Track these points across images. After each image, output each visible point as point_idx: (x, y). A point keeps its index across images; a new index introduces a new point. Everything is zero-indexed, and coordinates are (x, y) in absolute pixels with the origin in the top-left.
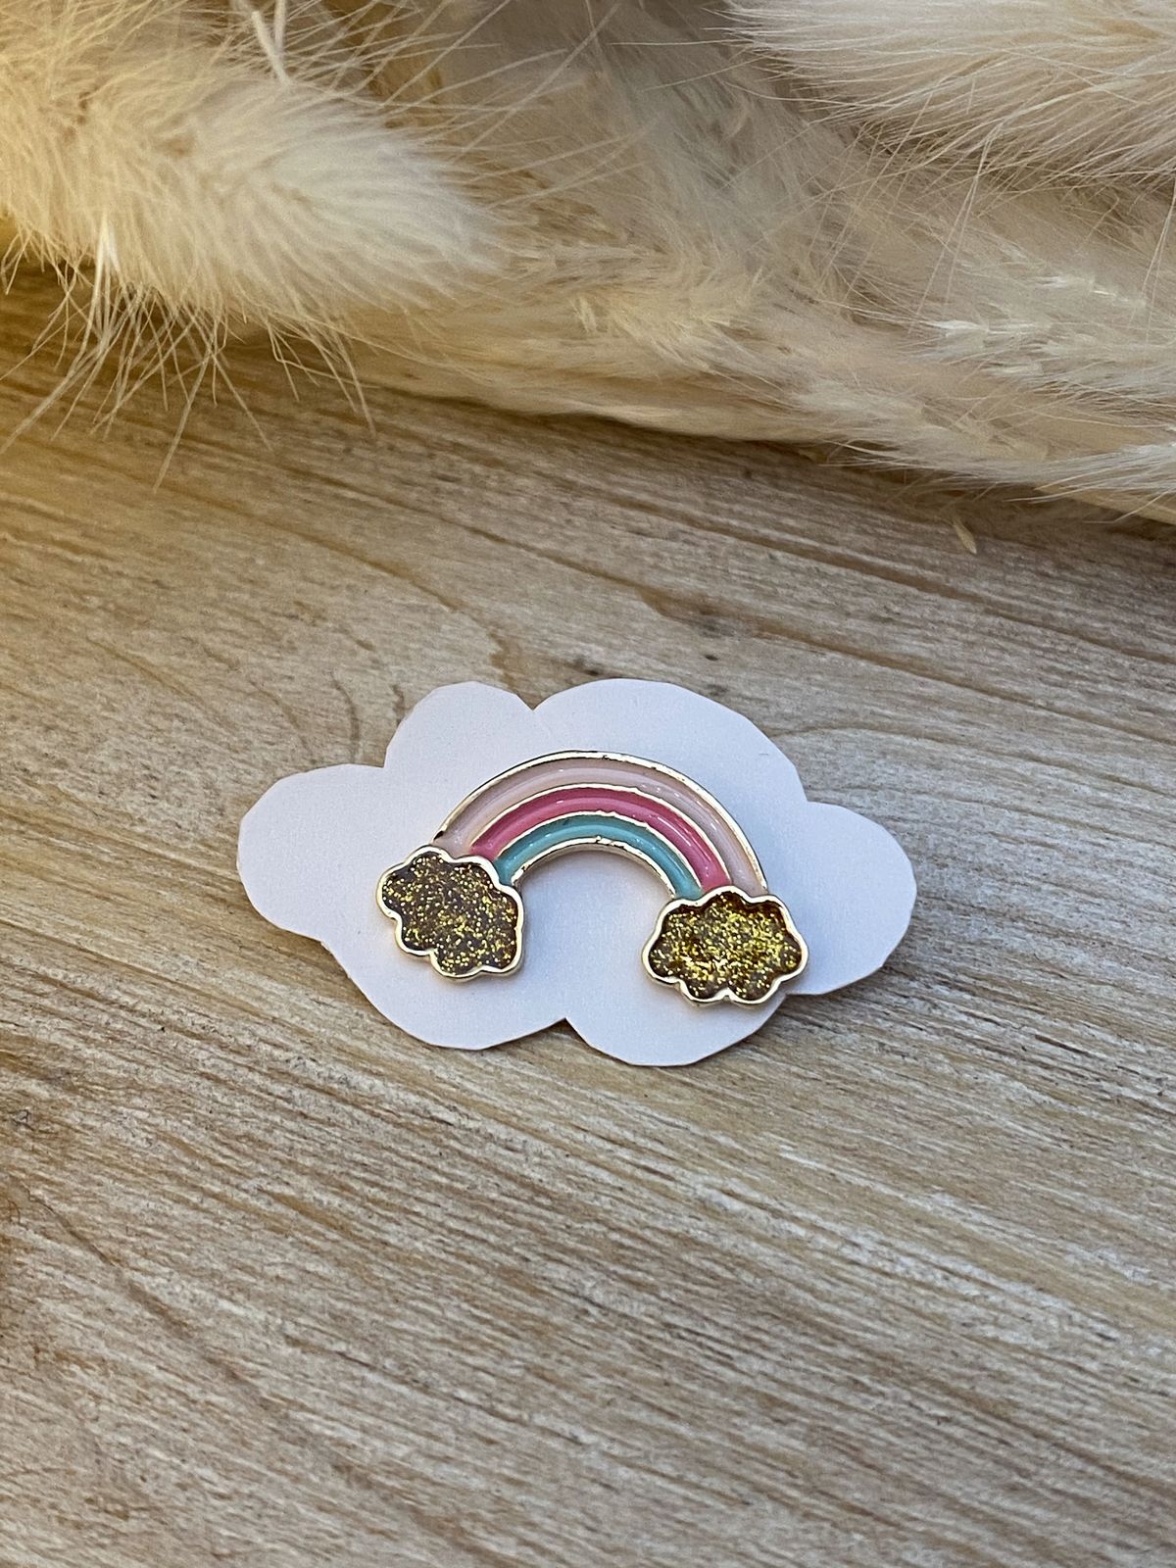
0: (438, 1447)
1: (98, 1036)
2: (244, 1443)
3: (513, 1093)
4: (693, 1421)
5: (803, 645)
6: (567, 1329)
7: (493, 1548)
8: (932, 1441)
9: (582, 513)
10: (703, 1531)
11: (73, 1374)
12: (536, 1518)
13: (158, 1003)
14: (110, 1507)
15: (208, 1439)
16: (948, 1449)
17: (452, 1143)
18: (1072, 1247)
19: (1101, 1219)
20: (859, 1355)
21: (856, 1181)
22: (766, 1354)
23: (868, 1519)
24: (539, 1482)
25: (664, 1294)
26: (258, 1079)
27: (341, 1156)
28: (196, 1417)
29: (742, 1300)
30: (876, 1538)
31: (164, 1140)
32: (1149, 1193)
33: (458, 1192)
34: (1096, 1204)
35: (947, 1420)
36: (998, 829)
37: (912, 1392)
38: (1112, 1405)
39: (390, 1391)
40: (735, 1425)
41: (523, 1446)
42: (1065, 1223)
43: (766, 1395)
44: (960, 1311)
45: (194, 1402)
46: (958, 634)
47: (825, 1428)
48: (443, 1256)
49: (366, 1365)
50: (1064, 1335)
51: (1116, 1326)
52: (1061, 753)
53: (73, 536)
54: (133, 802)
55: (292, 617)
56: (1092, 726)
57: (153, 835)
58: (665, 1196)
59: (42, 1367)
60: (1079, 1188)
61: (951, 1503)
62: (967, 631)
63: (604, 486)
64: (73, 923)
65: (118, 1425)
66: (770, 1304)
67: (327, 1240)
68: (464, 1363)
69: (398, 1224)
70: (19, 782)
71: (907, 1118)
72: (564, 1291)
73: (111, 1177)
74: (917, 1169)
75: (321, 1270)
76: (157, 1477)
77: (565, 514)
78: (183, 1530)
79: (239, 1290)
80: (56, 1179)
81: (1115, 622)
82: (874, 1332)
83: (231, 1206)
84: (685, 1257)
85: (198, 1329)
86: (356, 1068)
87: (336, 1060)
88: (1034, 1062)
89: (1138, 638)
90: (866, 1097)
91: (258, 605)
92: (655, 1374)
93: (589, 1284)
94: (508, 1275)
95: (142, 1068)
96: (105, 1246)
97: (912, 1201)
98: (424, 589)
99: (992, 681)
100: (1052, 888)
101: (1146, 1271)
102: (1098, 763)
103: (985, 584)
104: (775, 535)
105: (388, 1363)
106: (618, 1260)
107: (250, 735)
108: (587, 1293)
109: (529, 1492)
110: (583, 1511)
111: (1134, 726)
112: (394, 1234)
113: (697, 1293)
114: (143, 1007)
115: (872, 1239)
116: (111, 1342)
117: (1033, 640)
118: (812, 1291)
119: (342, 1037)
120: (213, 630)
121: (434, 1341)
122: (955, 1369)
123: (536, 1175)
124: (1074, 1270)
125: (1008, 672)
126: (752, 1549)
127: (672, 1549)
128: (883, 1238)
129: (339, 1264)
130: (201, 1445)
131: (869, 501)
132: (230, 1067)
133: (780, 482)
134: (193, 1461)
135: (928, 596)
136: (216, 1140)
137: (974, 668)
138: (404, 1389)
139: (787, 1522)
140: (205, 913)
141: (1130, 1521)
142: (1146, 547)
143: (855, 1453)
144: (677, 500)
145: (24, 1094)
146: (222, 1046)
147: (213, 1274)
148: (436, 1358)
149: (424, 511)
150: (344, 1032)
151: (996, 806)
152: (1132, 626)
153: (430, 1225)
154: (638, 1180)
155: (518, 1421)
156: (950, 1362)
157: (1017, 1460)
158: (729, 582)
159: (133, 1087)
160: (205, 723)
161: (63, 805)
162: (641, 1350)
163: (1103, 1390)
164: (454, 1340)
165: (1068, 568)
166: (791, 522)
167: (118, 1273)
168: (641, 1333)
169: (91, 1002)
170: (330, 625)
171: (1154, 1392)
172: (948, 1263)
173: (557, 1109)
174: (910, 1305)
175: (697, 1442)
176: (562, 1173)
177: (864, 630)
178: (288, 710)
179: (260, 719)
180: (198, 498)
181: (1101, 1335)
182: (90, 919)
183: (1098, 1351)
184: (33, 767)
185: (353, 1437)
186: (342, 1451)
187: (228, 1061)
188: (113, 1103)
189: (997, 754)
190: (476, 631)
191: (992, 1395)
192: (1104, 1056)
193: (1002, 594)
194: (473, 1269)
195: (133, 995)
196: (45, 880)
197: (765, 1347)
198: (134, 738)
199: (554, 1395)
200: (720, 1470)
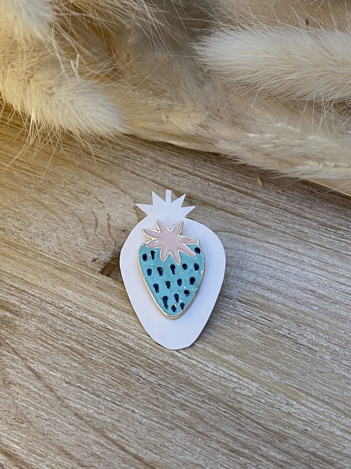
0: (100, 411)
1: (25, 302)
2: (53, 407)
3: (127, 323)
4: (163, 408)
5: (214, 209)
6: (134, 383)
7: (111, 436)
8: (221, 417)
9: (161, 169)
10: (162, 435)
11: (12, 387)
12: (122, 430)
13: (41, 294)
14: (19, 421)
15: (44, 405)
16: (224, 419)
17: (111, 335)
18: (261, 371)
19: (270, 364)
20: (206, 394)
21: (210, 350)
22: (183, 393)
23: (203, 436)
24: (124, 421)
25: (159, 376)
26: (64, 315)
27: (83, 337)
28: (42, 400)
29: (178, 379)
30: (204, 440)
31: (39, 330)
32: (283, 358)
33: (111, 347)
34: (269, 360)
35: (225, 412)
36: (258, 261)
37: (217, 404)
38: (266, 411)
39: (89, 396)
40: (173, 410)
41: (121, 412)
42: (261, 364)
43: (181, 403)
44: (232, 385)
45: (41, 396)
46: (254, 208)
47: (195, 412)
48: (106, 363)
49: (84, 390)
50: (257, 393)
51: (270, 391)
52: (277, 242)
53: (28, 168)
54: (38, 241)
55: (83, 193)
56: (285, 235)
57: (43, 250)
58: (163, 352)
59: (5, 385)
60: (266, 356)
61: (224, 433)
62: (257, 207)
63: (167, 162)
64: (21, 272)
65: (22, 401)
66: (185, 380)
67: (77, 358)
68: (108, 391)
69: (95, 354)
70: (10, 234)
71: (225, 335)
72: (135, 374)
73: (25, 338)
74: (226, 349)
75: (76, 365)
76: (31, 414)
77: (156, 169)
78: (36, 427)
79: (55, 369)
80: (12, 338)
81: (295, 207)
82: (210, 389)
83: (54, 347)
84: (166, 367)
85: (44, 378)
86: (89, 314)
87: (84, 312)
88: (258, 323)
89: (301, 212)
90: (215, 329)
91: (74, 189)
92: (155, 396)
93: (141, 373)
94: (121, 369)
95: (35, 311)
96: (23, 356)
97: (224, 357)
98: (118, 188)
99: (262, 221)
100: (269, 278)
101: (279, 378)
102: (285, 245)
103: (263, 195)
104: (210, 178)
105: (90, 389)
106: (149, 367)
107: (70, 225)
108: (140, 375)
109: (121, 423)
110: (134, 429)
111: (296, 236)
112: (95, 357)
113: (168, 377)
114: (37, 295)
115: (212, 366)
116: (22, 380)
117: (273, 211)
118: (196, 378)
119: (86, 306)
120: (62, 196)
121: (101, 384)
122: (229, 399)
123: (131, 344)
124: (261, 376)
125: (266, 219)
126: (174, 441)
127: (154, 439)
128: (215, 365)
129: (80, 364)
130: (42, 407)
131: (236, 170)
132: (57, 312)
133: (214, 164)
134: (40, 411)
135: (248, 197)
136: (52, 330)
137: (257, 217)
138: (93, 396)
139: (183, 435)
140: (54, 272)
141: (267, 440)
142: (306, 187)
143: (201, 419)
144: (186, 166)
145: (5, 316)
146: (56, 307)
147: (49, 364)
148: (101, 389)
149: (120, 166)
150: (86, 304)
151: (258, 255)
152: (299, 208)
153: (103, 355)
154: (156, 347)
155: (120, 406)
156: (228, 398)
157: (241, 423)
158: (197, 190)
159: (33, 316)
160: (59, 221)
161: (21, 240)
162: (152, 390)
163: (264, 407)
164: (106, 385)
165: (285, 191)
166: (215, 175)
167: (25, 363)
168: (152, 386)
169: (24, 293)
170: (93, 196)
171: (277, 408)
172: (231, 373)
173: (138, 327)
174: (220, 383)
175: (164, 414)
176: (138, 344)
177: (230, 205)
178: (79, 218)
179: (72, 221)
180: (61, 159)
181: (266, 393)
182: (25, 271)
183: (264, 397)
184: (14, 230)
185: (80, 407)
186: (76, 410)
187: (57, 310)
188: (27, 319)
189: (260, 241)
190: (130, 200)
191: (237, 406)
192: (276, 322)
193: (268, 198)
194: (113, 367)
195: (35, 292)
196: (15, 261)
197: (183, 391)
198: (40, 224)
199: (130, 400)
200: (168, 421)
